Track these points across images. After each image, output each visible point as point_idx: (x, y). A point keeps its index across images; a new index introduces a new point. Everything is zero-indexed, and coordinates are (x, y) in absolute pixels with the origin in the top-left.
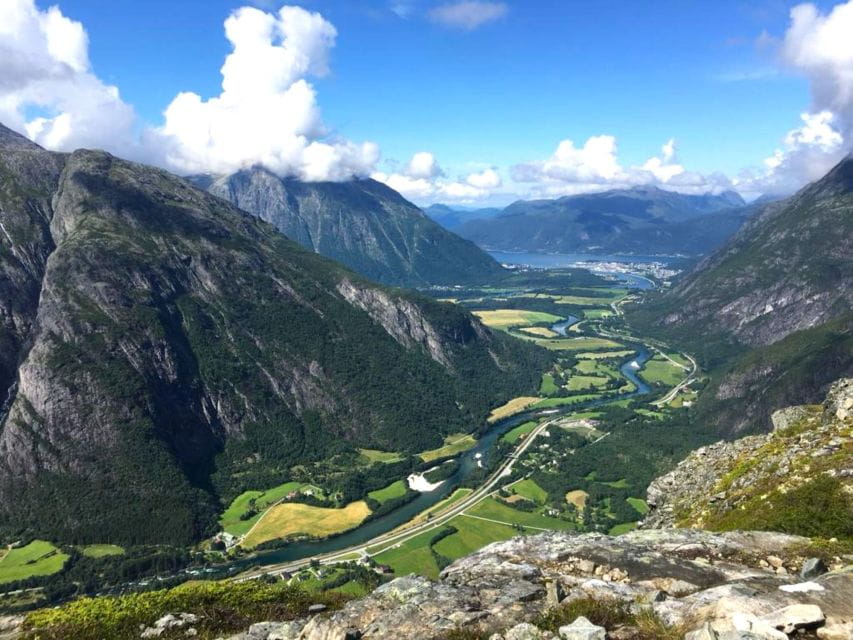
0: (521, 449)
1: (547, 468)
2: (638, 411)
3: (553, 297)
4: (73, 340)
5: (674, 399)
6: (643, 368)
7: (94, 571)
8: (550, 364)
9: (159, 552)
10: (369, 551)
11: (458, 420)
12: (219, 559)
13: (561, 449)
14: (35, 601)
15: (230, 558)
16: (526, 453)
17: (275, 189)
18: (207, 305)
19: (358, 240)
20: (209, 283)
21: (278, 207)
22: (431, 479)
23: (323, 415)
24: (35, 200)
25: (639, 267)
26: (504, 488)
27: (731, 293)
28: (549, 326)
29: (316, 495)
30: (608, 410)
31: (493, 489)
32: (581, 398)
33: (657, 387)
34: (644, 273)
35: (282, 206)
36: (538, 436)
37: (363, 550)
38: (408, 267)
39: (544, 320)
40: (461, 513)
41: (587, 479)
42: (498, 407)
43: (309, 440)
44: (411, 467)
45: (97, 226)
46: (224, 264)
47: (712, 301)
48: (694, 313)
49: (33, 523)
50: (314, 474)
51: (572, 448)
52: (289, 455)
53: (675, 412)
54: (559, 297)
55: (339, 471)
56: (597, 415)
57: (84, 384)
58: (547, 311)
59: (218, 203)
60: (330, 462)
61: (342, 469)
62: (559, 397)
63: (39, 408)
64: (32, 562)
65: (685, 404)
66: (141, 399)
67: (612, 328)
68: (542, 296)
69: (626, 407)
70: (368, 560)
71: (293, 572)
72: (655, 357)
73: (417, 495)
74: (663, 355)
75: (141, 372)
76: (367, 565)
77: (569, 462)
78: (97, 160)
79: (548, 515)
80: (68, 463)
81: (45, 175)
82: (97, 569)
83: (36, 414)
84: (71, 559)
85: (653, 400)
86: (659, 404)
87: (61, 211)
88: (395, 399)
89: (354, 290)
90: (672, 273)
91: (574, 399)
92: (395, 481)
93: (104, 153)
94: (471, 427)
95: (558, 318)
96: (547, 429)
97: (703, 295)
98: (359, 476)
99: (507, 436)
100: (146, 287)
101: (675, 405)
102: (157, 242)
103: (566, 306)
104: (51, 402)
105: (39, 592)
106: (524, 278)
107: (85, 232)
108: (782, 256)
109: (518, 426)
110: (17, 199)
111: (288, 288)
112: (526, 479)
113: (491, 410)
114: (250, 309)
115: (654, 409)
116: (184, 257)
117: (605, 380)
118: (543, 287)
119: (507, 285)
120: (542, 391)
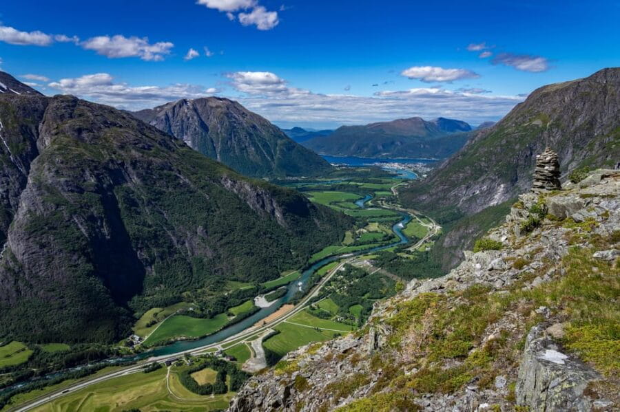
0: (326, 279)
1: (341, 291)
2: (398, 254)
3: (358, 184)
4: (43, 215)
5: (421, 246)
6: (405, 227)
7: (47, 361)
8: (351, 225)
9: (91, 348)
10: (223, 346)
11: (290, 261)
12: (128, 353)
13: (350, 278)
14: (5, 382)
15: (136, 352)
16: (329, 282)
17: (193, 118)
18: (133, 192)
19: (244, 149)
20: (136, 178)
21: (195, 129)
22: (269, 299)
23: (205, 260)
24: (27, 126)
25: (410, 165)
26: (313, 305)
27: (456, 182)
28: (354, 202)
29: (195, 311)
30: (382, 254)
31: (306, 305)
32: (367, 246)
33: (412, 239)
34: (412, 169)
35: (197, 129)
36: (338, 271)
37: (220, 345)
38: (274, 166)
39: (351, 198)
40: (284, 321)
41: (363, 297)
42: (316, 252)
43: (195, 275)
44: (258, 291)
45: (64, 143)
46: (145, 166)
47: (446, 187)
48: (436, 194)
49: (13, 331)
50: (196, 297)
51: (357, 278)
52: (181, 285)
53: (420, 254)
54: (362, 184)
55: (212, 295)
56: (374, 257)
57: (49, 243)
58: (354, 192)
59: (146, 127)
60: (206, 290)
61: (214, 293)
62: (354, 246)
63: (19, 258)
64: (8, 356)
65: (427, 249)
66: (86, 251)
67: (390, 203)
68: (352, 183)
69: (392, 251)
70: (221, 352)
71: (173, 361)
72: (413, 220)
73: (259, 309)
74: (417, 219)
75: (87, 235)
76: (220, 355)
77: (354, 287)
78: (68, 101)
79: (337, 321)
80: (37, 292)
81: (35, 111)
82: (49, 359)
83: (17, 261)
84: (34, 354)
85: (408, 247)
86: (411, 249)
87: (43, 134)
88: (251, 249)
89: (230, 182)
90: (429, 170)
91: (362, 247)
92: (247, 300)
93: (73, 97)
94: (298, 266)
95: (360, 197)
96: (344, 266)
97: (442, 183)
98: (224, 298)
99: (319, 271)
100: (93, 181)
101: (421, 250)
102: (103, 152)
103: (365, 189)
104: (27, 254)
105: (9, 376)
106: (343, 172)
107: (56, 146)
108: (485, 161)
109: (326, 265)
110: (15, 125)
111: (187, 180)
112: (327, 298)
113: (312, 255)
114: (162, 194)
115: (409, 252)
116: (120, 162)
117: (381, 235)
118: (354, 178)
119: (332, 177)
120: (344, 242)
